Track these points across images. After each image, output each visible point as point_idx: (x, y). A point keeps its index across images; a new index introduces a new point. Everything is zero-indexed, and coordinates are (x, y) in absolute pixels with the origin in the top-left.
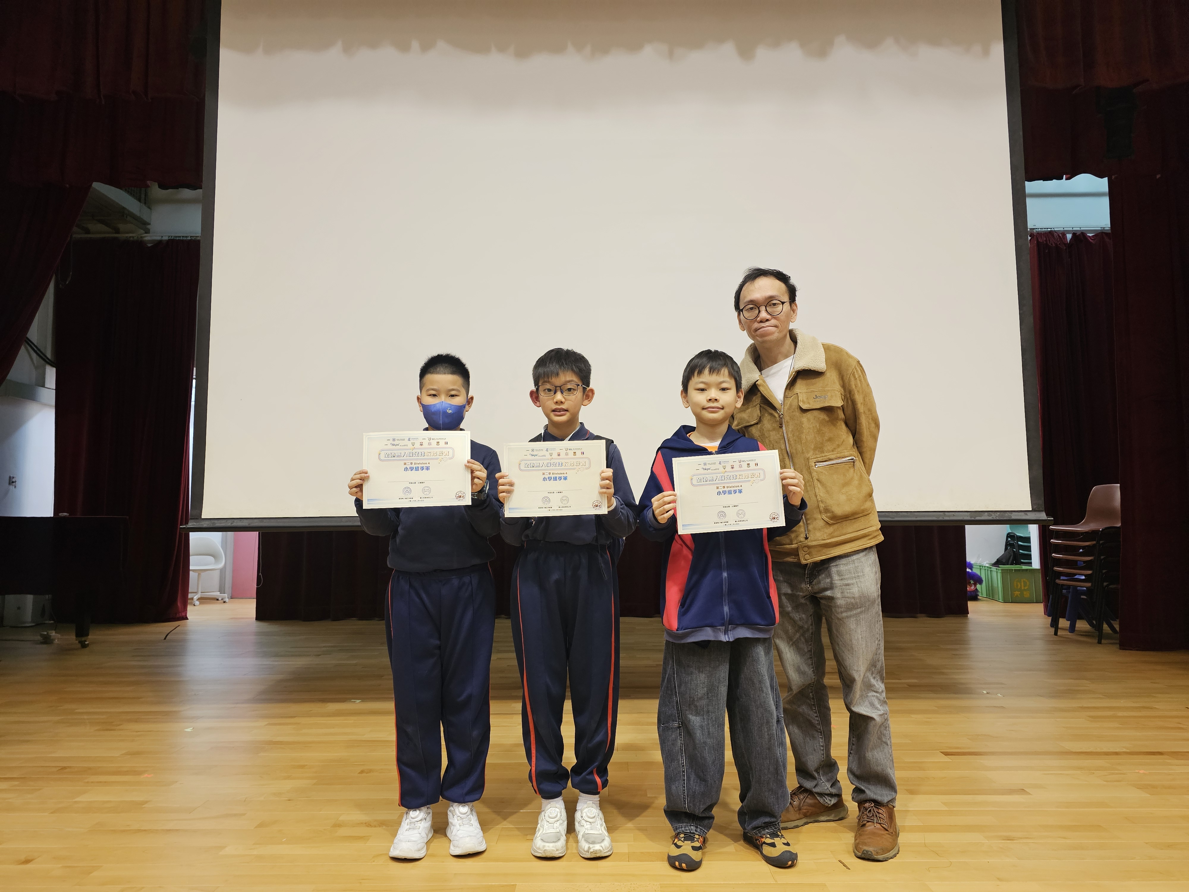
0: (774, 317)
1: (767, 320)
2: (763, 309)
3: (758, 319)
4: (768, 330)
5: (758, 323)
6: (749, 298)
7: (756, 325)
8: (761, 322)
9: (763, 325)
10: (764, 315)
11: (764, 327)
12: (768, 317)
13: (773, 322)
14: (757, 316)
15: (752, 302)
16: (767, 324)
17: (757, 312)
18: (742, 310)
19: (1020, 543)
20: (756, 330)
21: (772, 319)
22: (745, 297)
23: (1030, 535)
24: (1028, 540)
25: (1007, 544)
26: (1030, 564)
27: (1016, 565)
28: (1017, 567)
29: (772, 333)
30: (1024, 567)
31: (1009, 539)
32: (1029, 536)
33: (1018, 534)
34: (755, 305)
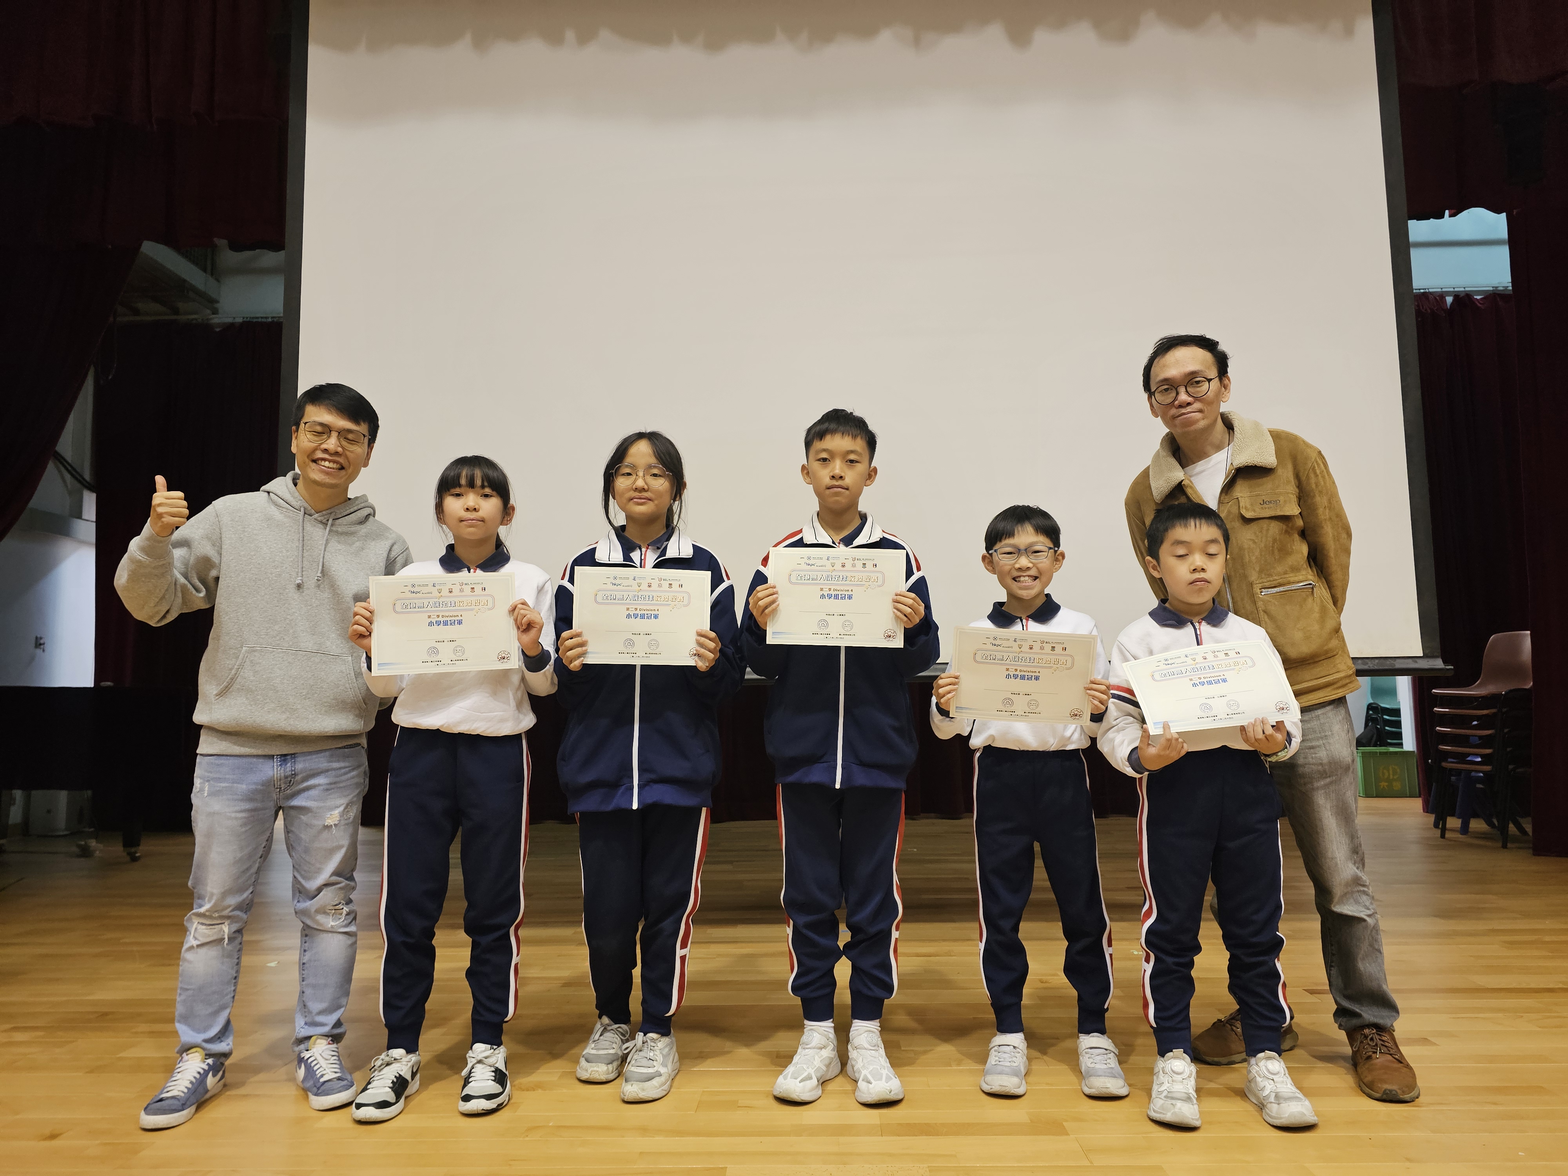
0: (1197, 399)
1: (1189, 404)
2: (1182, 390)
3: (1176, 403)
4: (1191, 417)
5: (1177, 408)
6: (1162, 376)
7: (1173, 411)
8: (1181, 406)
9: (1183, 411)
10: (1183, 397)
11: (1184, 414)
12: (1190, 399)
13: (1197, 405)
14: (1175, 399)
15: (1166, 381)
16: (1189, 409)
17: (1174, 394)
18: (1154, 393)
19: (1386, 717)
20: (1174, 417)
21: (1194, 402)
22: (1157, 376)
23: (1400, 705)
24: (1397, 712)
25: (1368, 719)
26: (1401, 745)
27: (1381, 746)
28: (1383, 749)
29: (1196, 421)
30: (1392, 749)
31: (1371, 712)
32: (1398, 707)
33: (1383, 705)
34: (1171, 385)
